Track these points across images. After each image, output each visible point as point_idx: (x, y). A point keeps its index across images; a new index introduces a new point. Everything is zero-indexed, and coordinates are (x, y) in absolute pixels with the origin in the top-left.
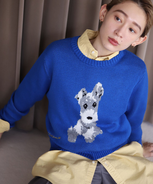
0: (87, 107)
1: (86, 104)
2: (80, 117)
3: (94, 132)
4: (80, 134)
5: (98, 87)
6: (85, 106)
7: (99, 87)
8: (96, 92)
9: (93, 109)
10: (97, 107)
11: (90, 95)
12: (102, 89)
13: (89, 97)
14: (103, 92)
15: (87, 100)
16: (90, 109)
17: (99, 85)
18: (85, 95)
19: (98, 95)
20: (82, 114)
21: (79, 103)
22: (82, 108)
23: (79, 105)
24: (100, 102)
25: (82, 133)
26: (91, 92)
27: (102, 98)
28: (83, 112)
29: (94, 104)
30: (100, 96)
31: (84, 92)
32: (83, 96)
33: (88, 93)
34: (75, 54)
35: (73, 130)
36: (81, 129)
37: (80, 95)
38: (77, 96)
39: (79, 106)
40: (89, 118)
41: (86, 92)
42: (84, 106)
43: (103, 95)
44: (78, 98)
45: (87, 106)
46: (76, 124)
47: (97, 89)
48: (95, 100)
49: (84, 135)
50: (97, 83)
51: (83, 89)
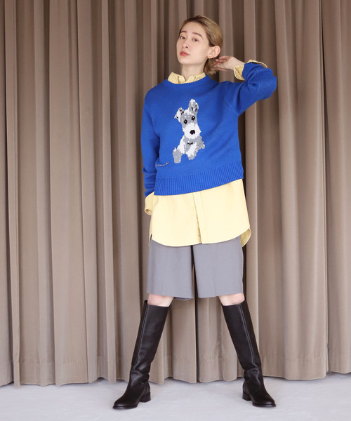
1: (185, 120)
2: (183, 134)
3: (196, 147)
4: (184, 153)
7: (193, 103)
8: (192, 108)
9: (193, 122)
10: (196, 119)
11: (187, 111)
12: (196, 104)
13: (187, 113)
14: (198, 106)
15: (185, 117)
16: (190, 123)
17: (192, 101)
18: (183, 112)
19: (194, 110)
20: (184, 130)
21: (179, 121)
22: (183, 124)
23: (180, 123)
24: (197, 115)
26: (187, 109)
27: (198, 111)
28: (185, 127)
29: (192, 118)
30: (196, 110)
31: (181, 111)
32: (181, 114)
33: (185, 110)
35: (177, 151)
36: (184, 148)
37: (178, 114)
38: (176, 116)
40: (193, 132)
41: (183, 110)
42: (184, 122)
43: (198, 108)
44: (178, 117)
46: (179, 144)
47: (192, 105)
48: (193, 114)
49: (187, 153)
50: (190, 100)
51: (180, 108)
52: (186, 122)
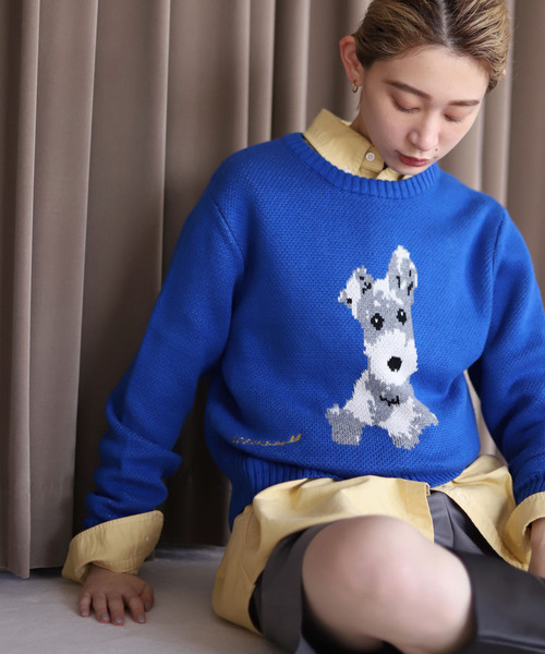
0: (384, 324)
1: (377, 316)
2: (363, 363)
3: (415, 415)
4: (370, 422)
5: (400, 261)
6: (377, 321)
7: (404, 260)
8: (398, 278)
9: (401, 330)
10: (409, 322)
11: (382, 285)
12: (412, 266)
13: (381, 293)
14: (416, 275)
15: (376, 303)
16: (391, 328)
17: (401, 254)
18: (369, 287)
19: (404, 285)
20: (370, 350)
21: (355, 313)
22: (368, 329)
23: (356, 321)
24: (413, 307)
25: (376, 421)
26: (383, 277)
27: (415, 295)
28: (373, 341)
29: (399, 313)
30: (409, 288)
31: (362, 278)
32: (364, 290)
33: (375, 279)
34: (312, 169)
35: (343, 414)
36: (371, 410)
37: (353, 289)
38: (345, 294)
39: (357, 325)
40: (395, 364)
41: (368, 278)
42: (372, 321)
43: (416, 284)
44: (350, 301)
45: (381, 320)
46: (350, 396)
47: (399, 267)
48: (400, 302)
50: (395, 248)
51: (358, 270)
52: (378, 322)
